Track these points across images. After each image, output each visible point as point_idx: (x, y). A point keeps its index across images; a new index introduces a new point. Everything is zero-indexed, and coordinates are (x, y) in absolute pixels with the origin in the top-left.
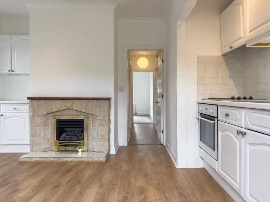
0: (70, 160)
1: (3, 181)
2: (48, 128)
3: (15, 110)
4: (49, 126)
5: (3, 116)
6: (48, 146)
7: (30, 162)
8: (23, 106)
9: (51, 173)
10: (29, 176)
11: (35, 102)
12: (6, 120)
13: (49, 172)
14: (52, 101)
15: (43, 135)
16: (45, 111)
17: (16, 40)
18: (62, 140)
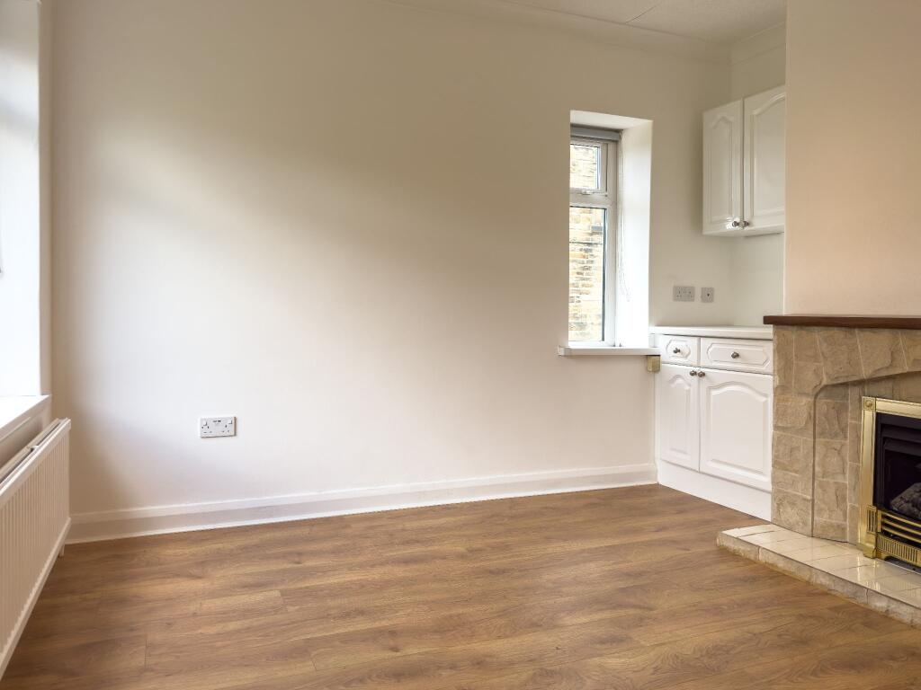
0: (907, 619)
1: (623, 590)
2: (843, 445)
3: (738, 360)
4: (845, 437)
5: (704, 379)
6: (840, 522)
7: (749, 559)
8: (760, 349)
9: (779, 636)
10: (696, 610)
11: (792, 334)
12: (714, 393)
13: (774, 629)
14: (856, 331)
15: (817, 469)
16: (827, 374)
17: (756, 112)
18: (900, 513)
